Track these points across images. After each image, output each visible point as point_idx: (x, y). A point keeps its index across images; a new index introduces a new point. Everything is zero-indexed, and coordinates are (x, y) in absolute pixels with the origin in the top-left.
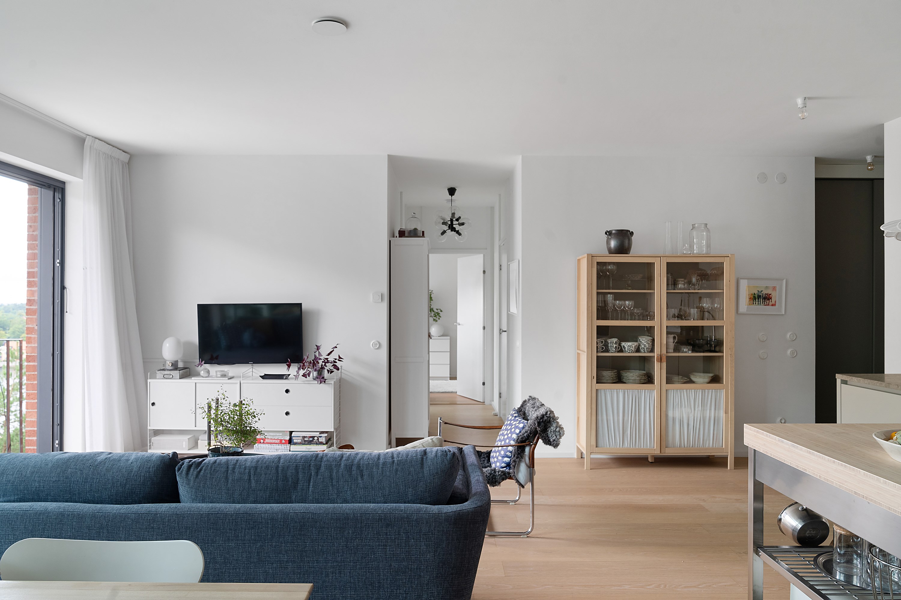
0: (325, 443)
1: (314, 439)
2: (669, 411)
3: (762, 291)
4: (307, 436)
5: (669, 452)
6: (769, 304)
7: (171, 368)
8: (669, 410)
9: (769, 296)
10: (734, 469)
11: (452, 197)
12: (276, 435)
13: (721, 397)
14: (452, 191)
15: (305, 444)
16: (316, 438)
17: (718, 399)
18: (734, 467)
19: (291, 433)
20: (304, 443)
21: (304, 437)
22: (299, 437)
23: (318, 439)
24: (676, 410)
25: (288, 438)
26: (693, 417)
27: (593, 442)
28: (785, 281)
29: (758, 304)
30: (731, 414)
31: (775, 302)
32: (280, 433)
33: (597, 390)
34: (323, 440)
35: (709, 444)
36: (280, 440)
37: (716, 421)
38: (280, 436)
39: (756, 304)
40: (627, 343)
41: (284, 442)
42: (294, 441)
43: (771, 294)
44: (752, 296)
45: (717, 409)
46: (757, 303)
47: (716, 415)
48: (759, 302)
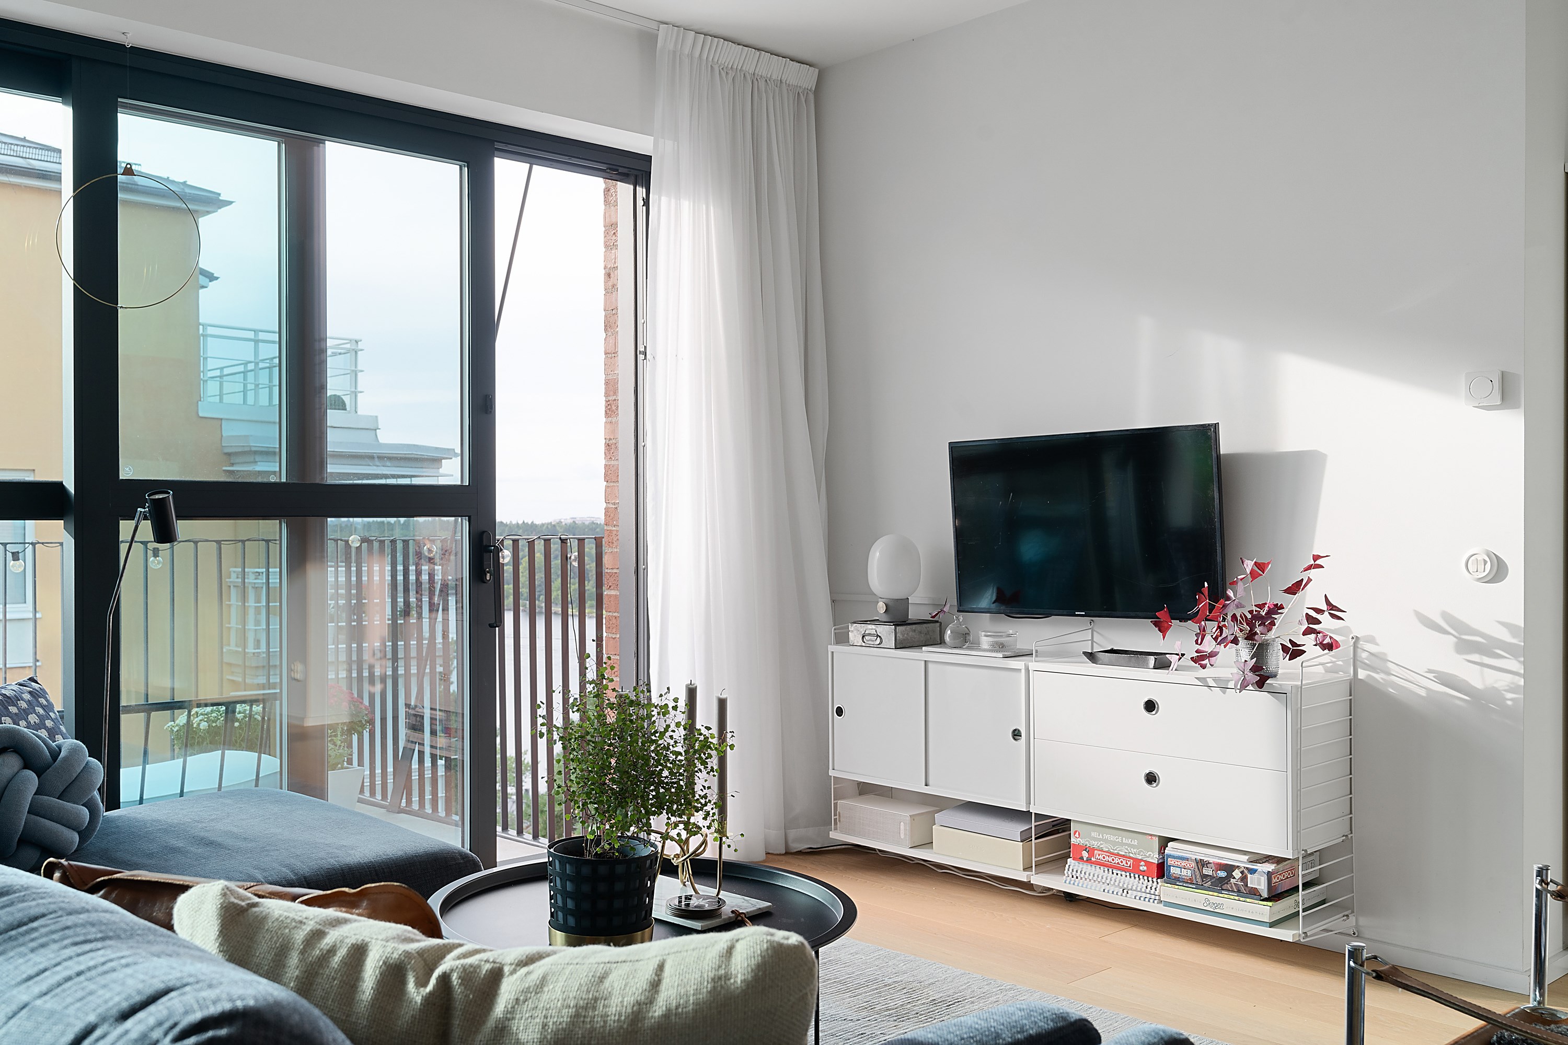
0: (1265, 895)
1: (1230, 876)
4: (1211, 860)
7: (885, 618)
12: (1122, 844)
15: (1199, 887)
16: (1237, 874)
19: (1165, 841)
20: (1199, 880)
21: (1202, 864)
22: (1187, 859)
23: (1244, 879)
25: (1154, 858)
32: (1133, 839)
34: (1259, 882)
36: (1135, 859)
38: (1133, 846)
41: (1145, 868)
42: (1173, 870)
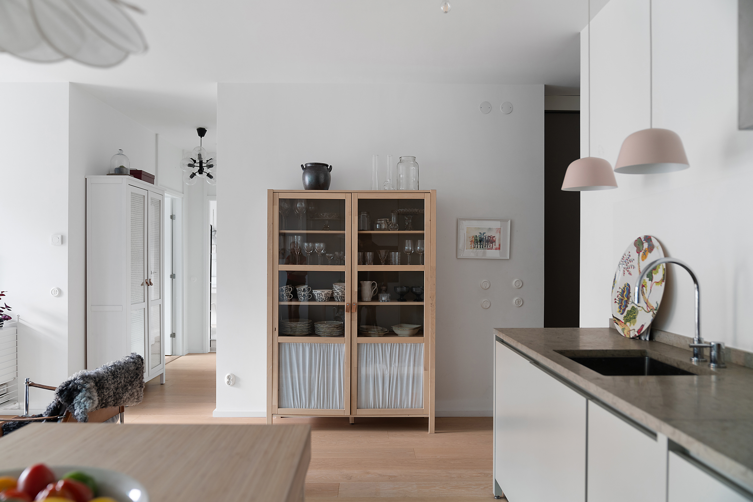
2: (362, 368)
3: (484, 233)
5: (362, 413)
6: (492, 248)
8: (362, 366)
9: (492, 239)
10: (435, 433)
11: (201, 137)
13: (421, 353)
14: (202, 132)
17: (418, 354)
18: (435, 430)
24: (369, 367)
26: (389, 374)
27: (275, 403)
28: (509, 221)
29: (480, 248)
30: (432, 371)
31: (500, 245)
33: (279, 343)
35: (408, 404)
37: (415, 379)
39: (477, 247)
40: (316, 291)
43: (494, 237)
44: (473, 238)
45: (416, 364)
46: (479, 246)
47: (416, 372)
48: (482, 246)
